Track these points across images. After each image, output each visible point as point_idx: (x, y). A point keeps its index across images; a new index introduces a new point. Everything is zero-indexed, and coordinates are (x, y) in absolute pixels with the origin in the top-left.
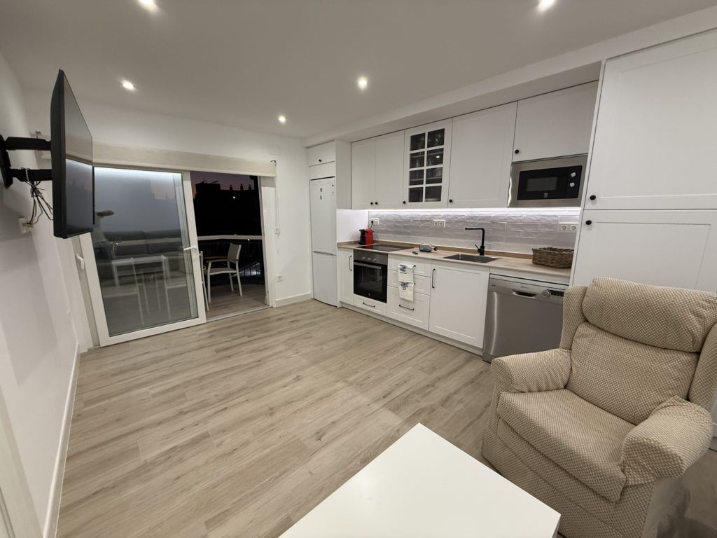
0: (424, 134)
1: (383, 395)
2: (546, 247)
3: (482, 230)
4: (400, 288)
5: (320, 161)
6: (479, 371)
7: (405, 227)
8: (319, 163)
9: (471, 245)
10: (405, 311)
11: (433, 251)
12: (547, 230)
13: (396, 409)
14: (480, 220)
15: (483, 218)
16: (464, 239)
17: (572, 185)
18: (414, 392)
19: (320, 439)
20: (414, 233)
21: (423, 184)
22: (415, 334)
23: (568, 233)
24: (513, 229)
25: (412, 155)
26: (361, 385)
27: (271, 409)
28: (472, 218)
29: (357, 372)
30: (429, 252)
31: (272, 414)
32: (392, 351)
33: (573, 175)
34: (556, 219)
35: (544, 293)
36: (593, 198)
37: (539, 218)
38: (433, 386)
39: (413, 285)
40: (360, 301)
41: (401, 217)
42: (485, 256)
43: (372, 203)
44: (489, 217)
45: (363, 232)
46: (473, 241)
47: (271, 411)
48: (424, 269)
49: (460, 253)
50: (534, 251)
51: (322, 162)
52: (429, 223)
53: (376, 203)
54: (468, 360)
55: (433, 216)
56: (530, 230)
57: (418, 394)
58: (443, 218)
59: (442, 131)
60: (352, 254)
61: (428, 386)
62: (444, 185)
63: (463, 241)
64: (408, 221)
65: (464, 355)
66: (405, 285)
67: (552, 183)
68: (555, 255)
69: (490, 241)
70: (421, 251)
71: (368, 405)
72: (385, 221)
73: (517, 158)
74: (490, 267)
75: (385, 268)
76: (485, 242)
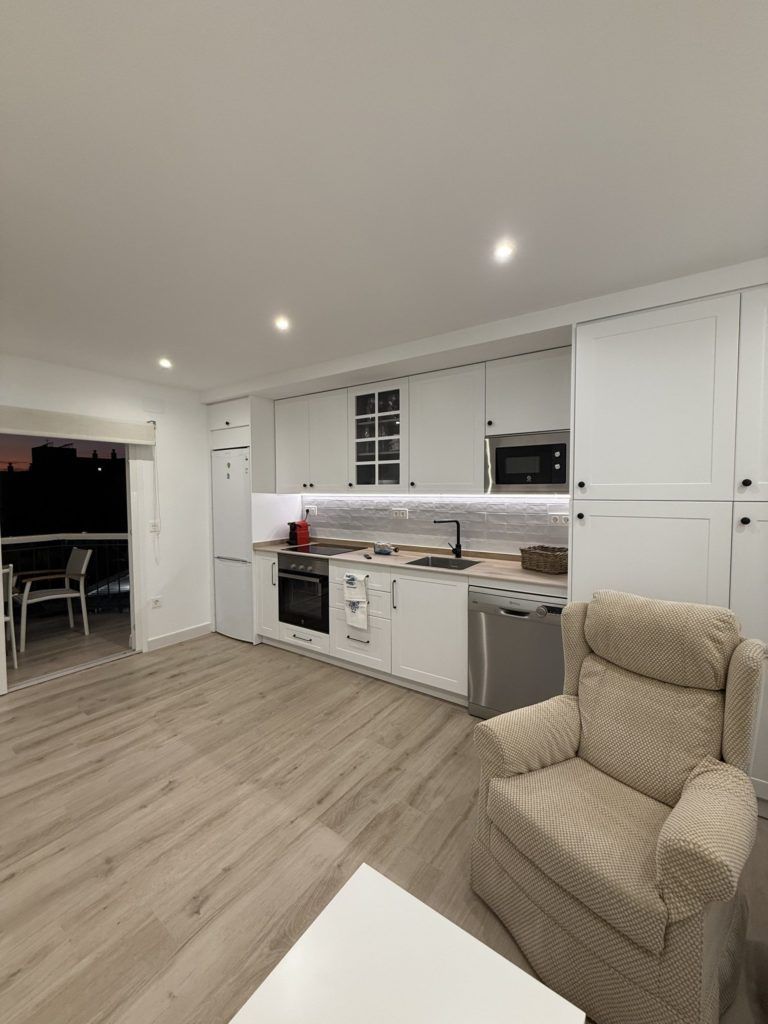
0: (373, 395)
1: (318, 798)
2: (537, 544)
3: (456, 523)
4: (348, 610)
5: (227, 423)
6: (464, 734)
7: (354, 518)
8: (226, 426)
9: (442, 543)
10: (354, 644)
11: (393, 553)
12: (536, 522)
13: (337, 824)
14: (452, 509)
15: (456, 507)
16: (433, 534)
17: (557, 466)
18: (366, 786)
19: (198, 912)
20: (367, 527)
21: (374, 460)
22: (373, 680)
23: (559, 527)
24: (496, 522)
25: (358, 421)
26: (282, 784)
27: (108, 861)
28: (442, 506)
29: (277, 760)
30: (388, 554)
31: (110, 871)
32: (337, 713)
33: (557, 454)
34: (544, 508)
35: (538, 611)
36: (581, 485)
37: (525, 507)
38: (398, 769)
39: (365, 605)
40: (289, 633)
41: (347, 504)
42: (463, 558)
43: (305, 486)
44: (463, 505)
45: (293, 526)
46: (445, 537)
47: (109, 864)
48: (380, 581)
49: (430, 555)
50: (522, 551)
51: (231, 426)
52: (387, 513)
53: (311, 485)
54: (449, 717)
55: (392, 503)
56: (514, 522)
57: (374, 787)
58: (405, 505)
59: (396, 393)
60: (276, 560)
61: (390, 770)
62: (402, 462)
63: (433, 537)
64: (357, 510)
65: (441, 710)
66: (354, 605)
67: (533, 464)
68: (547, 556)
69: (468, 537)
70: (377, 553)
71: (292, 822)
72: (325, 510)
73: (492, 431)
74: (468, 576)
75: (325, 580)
76: (461, 539)
